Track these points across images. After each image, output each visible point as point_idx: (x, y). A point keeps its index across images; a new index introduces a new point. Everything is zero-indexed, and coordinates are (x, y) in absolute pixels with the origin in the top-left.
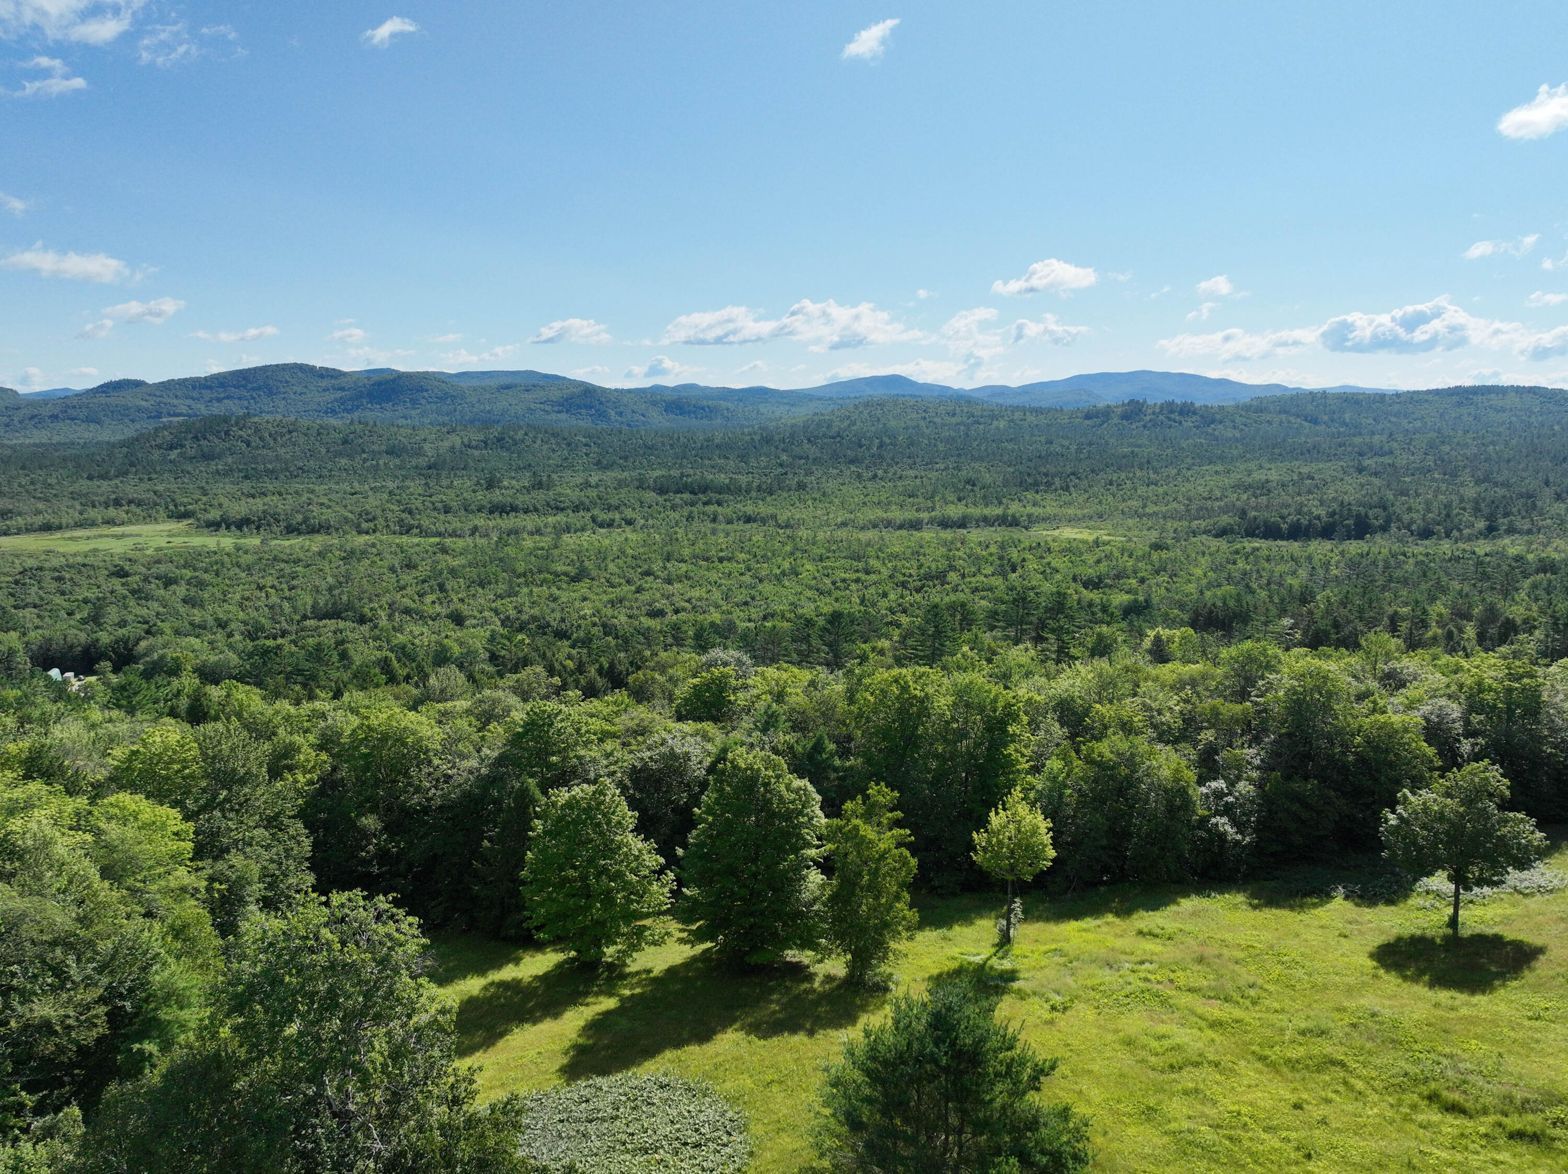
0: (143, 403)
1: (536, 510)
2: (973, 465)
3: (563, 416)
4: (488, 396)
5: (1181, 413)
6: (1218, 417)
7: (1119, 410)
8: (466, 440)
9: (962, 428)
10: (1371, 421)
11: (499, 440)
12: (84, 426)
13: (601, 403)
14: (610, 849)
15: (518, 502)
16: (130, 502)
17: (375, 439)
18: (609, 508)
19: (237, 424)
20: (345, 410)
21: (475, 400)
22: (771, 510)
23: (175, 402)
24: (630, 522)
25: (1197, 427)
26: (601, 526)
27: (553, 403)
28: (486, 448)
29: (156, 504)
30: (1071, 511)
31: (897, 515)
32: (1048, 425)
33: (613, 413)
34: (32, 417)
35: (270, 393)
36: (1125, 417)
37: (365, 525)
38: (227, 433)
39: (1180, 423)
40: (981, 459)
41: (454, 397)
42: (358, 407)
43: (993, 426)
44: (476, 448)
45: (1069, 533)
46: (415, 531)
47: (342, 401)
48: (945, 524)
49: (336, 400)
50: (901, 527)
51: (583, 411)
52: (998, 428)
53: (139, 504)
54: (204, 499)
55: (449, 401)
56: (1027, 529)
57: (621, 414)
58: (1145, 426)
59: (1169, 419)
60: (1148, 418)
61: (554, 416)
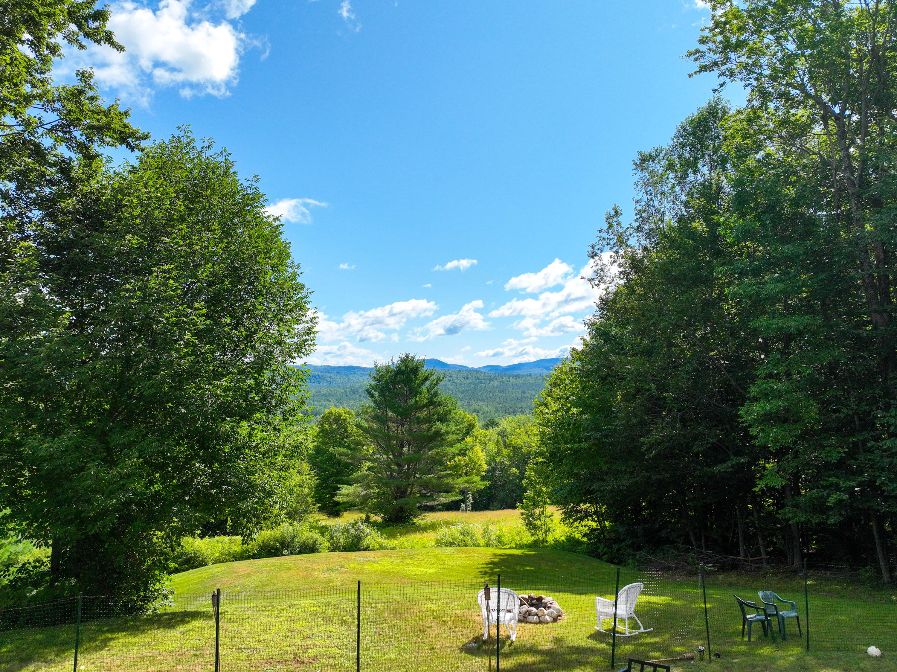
2: (478, 403)
9: (472, 386)
40: (483, 400)
43: (491, 385)
52: (493, 385)
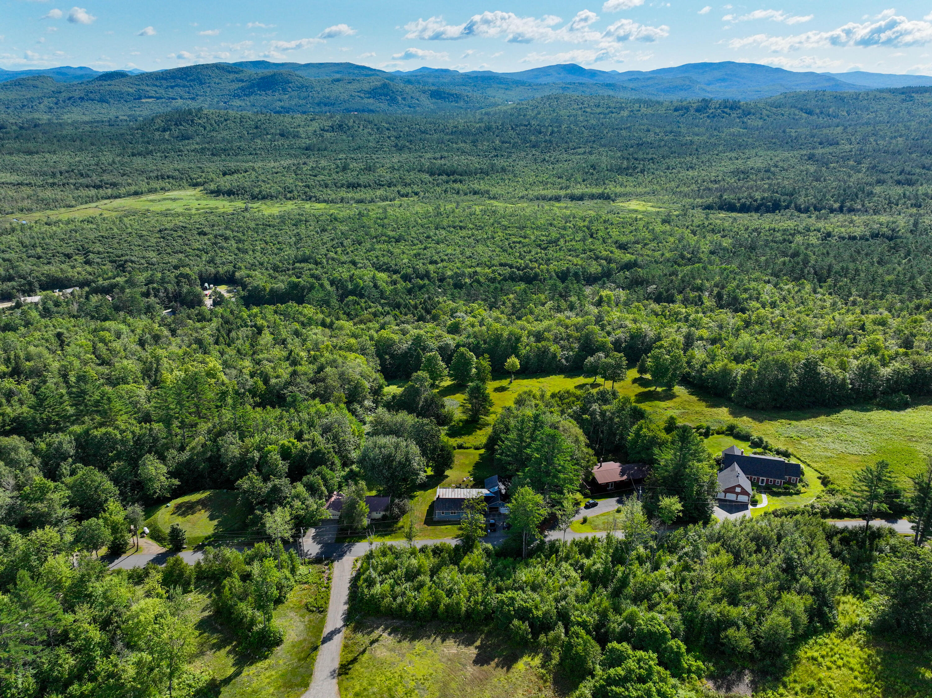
0: (130, 90)
1: (370, 186)
3: (371, 101)
4: (327, 86)
5: (731, 108)
6: (753, 111)
7: (695, 106)
8: (321, 125)
9: (601, 117)
10: (845, 113)
11: (340, 126)
12: (99, 105)
13: (393, 92)
14: (437, 364)
15: (361, 182)
16: (168, 177)
17: (271, 125)
18: (406, 185)
19: (196, 115)
20: (245, 95)
21: (319, 89)
22: (487, 188)
23: (148, 88)
24: (416, 194)
25: (739, 118)
26: (402, 196)
27: (366, 92)
28: (333, 131)
29: (182, 179)
30: (639, 190)
31: (550, 192)
32: (653, 115)
33: (400, 98)
34: (70, 99)
35: (201, 83)
36: (698, 110)
37: (289, 195)
38: (192, 121)
39: (730, 114)
41: (307, 87)
42: (252, 93)
43: (620, 116)
44: (327, 131)
45: (634, 205)
46: (314, 199)
47: (242, 89)
48: (573, 198)
49: (239, 88)
50: (550, 199)
51: (383, 97)
52: (622, 118)
53: (173, 178)
54: (204, 175)
55: (304, 89)
56: (613, 201)
57: (404, 99)
58: (708, 117)
59: (723, 112)
60: (711, 111)
61: (366, 101)
